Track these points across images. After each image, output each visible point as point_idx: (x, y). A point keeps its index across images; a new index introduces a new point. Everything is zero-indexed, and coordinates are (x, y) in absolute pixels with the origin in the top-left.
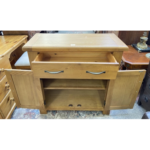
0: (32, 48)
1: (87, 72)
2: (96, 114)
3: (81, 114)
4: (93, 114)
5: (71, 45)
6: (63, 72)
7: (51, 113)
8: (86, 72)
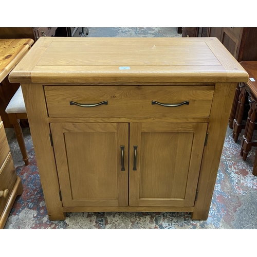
0: (32, 75)
1: (153, 103)
2: (198, 224)
3: (164, 226)
4: (193, 224)
5: (121, 68)
6: (106, 103)
7: (94, 224)
8: (151, 103)
